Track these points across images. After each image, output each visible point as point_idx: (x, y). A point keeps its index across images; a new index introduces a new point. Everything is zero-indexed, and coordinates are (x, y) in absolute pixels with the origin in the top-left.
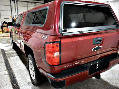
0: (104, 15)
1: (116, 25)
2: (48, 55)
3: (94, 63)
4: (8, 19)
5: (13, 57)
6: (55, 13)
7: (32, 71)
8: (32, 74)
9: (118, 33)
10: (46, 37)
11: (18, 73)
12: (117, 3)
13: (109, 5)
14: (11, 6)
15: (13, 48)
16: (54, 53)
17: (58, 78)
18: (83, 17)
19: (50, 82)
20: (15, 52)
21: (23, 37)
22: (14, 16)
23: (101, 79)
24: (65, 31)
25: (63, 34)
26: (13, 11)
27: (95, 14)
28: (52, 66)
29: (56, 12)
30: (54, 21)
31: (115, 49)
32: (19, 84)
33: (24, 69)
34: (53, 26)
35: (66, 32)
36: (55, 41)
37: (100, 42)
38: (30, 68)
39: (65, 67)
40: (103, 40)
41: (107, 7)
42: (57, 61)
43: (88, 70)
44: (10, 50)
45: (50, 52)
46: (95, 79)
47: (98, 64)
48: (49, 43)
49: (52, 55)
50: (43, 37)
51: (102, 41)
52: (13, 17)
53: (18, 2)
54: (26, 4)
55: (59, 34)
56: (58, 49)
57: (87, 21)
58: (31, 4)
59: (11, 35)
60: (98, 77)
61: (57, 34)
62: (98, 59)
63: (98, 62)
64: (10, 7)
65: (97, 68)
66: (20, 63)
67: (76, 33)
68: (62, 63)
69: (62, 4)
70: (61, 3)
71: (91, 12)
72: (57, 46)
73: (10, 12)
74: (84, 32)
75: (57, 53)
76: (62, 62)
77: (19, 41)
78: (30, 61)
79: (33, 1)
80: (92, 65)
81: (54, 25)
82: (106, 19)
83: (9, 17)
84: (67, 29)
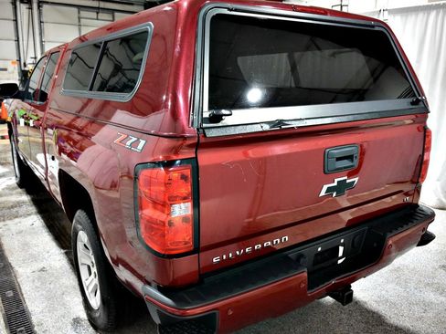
0: (367, 62)
1: (411, 100)
2: (149, 212)
3: (329, 243)
4: (5, 70)
5: (17, 220)
6: (178, 49)
7: (90, 274)
8: (91, 288)
9: (418, 128)
10: (142, 142)
11: (34, 281)
12: (414, 17)
13: (385, 24)
14: (16, 20)
15: (21, 185)
16: (171, 204)
17: (189, 304)
18: (290, 68)
19: (157, 321)
20: (26, 198)
21: (57, 143)
22: (29, 61)
23: (356, 303)
24: (216, 118)
25: (206, 131)
26: (25, 42)
27: (333, 55)
28: (163, 256)
29: (178, 43)
30: (172, 82)
31: (408, 187)
32: (36, 329)
33: (61, 268)
34: (167, 100)
35: (220, 124)
36: (175, 158)
37: (352, 161)
38: (82, 264)
39: (214, 260)
40: (362, 153)
41: (377, 29)
42: (184, 237)
43: (306, 270)
44: (7, 191)
45: (155, 203)
46: (334, 303)
47: (343, 245)
48: (154, 167)
49: (163, 212)
50: (128, 143)
51: (358, 157)
52: (25, 65)
53: (45, 7)
54: (76, 15)
55: (191, 131)
56: (186, 189)
57: (304, 84)
58: (93, 15)
59: (10, 132)
60: (344, 295)
61: (183, 131)
62: (343, 226)
63: (342, 241)
64: (12, 24)
65: (340, 262)
66: (45, 241)
67: (257, 128)
68: (201, 245)
69: (205, 14)
70: (200, 9)
71: (319, 49)
72: (184, 177)
73: (13, 44)
74: (289, 123)
75: (182, 205)
76: (203, 243)
77: (40, 157)
78: (83, 237)
79: (103, 5)
80: (319, 249)
81: (170, 95)
82: (375, 76)
83: (10, 62)
84: (224, 112)
